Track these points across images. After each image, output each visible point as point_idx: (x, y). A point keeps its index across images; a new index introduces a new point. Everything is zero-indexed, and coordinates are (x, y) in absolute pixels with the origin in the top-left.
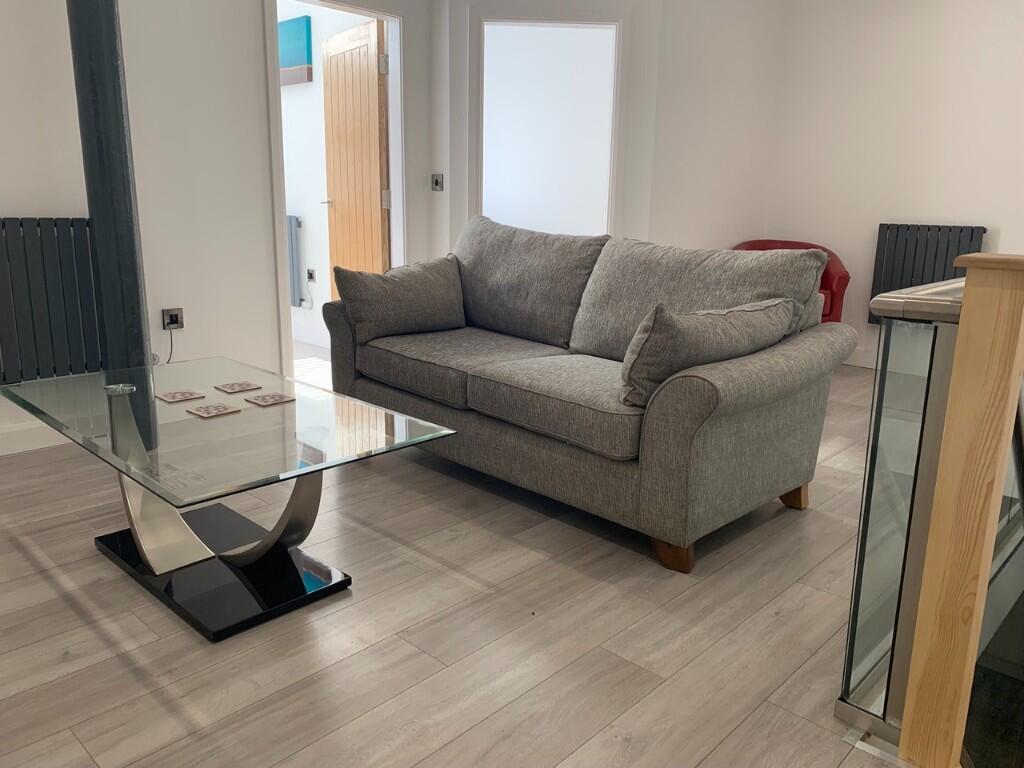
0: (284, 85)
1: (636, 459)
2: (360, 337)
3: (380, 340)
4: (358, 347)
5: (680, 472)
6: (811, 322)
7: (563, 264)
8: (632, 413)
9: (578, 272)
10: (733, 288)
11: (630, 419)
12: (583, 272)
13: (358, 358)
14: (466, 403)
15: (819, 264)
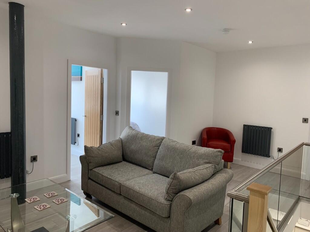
0: (73, 81)
1: (169, 217)
2: (90, 168)
3: (96, 168)
4: (89, 171)
5: (181, 223)
6: (220, 168)
7: (151, 145)
8: (168, 204)
9: (155, 148)
10: (198, 159)
11: (167, 206)
12: (157, 148)
13: (89, 174)
14: (121, 193)
15: (221, 154)
